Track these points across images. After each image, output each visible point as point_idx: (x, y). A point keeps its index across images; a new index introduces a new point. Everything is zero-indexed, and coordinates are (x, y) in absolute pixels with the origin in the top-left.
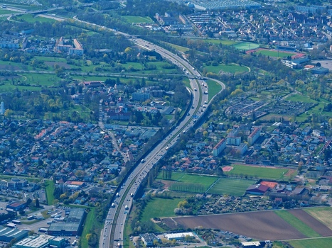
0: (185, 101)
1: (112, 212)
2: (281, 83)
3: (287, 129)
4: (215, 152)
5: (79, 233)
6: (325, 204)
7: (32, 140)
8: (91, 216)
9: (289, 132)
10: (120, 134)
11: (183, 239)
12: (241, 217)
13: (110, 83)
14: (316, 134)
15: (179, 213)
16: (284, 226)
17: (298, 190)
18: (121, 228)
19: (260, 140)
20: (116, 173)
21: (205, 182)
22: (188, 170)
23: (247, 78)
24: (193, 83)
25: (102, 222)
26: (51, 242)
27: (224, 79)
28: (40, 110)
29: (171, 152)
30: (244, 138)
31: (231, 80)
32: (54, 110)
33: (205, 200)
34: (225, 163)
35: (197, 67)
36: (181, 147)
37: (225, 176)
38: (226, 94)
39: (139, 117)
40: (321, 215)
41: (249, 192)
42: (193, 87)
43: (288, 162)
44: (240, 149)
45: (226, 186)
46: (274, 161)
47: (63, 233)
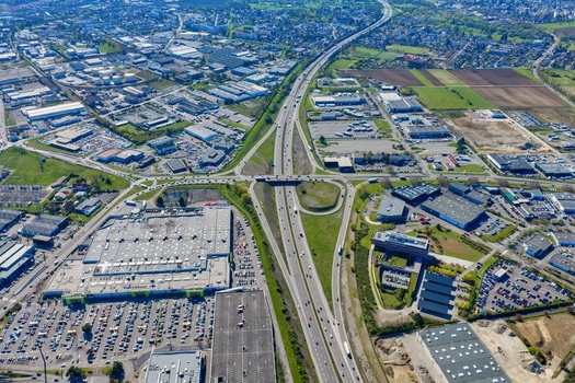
0: (379, 16)
1: (313, 64)
2: (430, 11)
3: (428, 30)
4: (384, 38)
5: (287, 74)
6: (441, 68)
7: (292, 28)
8: (300, 65)
9: (428, 32)
10: (338, 28)
11: (346, 82)
12: (388, 72)
13: (345, 8)
14: (444, 33)
15: (351, 67)
16: (413, 78)
17: (426, 59)
18: (313, 73)
19: (412, 34)
20: (326, 45)
21: (373, 53)
22: (367, 47)
23: (413, 9)
24: (386, 10)
25: (304, 70)
26: (267, 77)
27: (402, 8)
28: (304, 16)
29: (360, 37)
30: (403, 33)
31: (406, 10)
32: (312, 17)
33: (369, 61)
34: (389, 44)
35: (390, 4)
36: (369, 35)
37: (386, 51)
38: (400, 14)
39: (352, 22)
40: (436, 73)
41: (397, 59)
42: (385, 12)
43: (424, 46)
44: (399, 38)
45: (384, 56)
46: (416, 44)
47: (278, 74)
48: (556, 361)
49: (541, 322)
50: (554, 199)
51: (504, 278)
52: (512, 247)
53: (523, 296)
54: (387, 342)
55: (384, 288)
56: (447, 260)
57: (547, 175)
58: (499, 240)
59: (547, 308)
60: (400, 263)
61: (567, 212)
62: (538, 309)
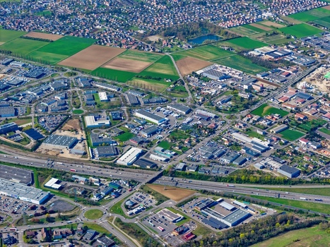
48: (79, 130)
49: (66, 125)
50: (29, 92)
51: (45, 121)
52: (36, 113)
53: (55, 122)
54: (37, 150)
55: (19, 141)
56: (24, 126)
57: (16, 85)
58: (30, 113)
59: (64, 121)
60: (12, 134)
61: (38, 94)
62: (63, 123)
